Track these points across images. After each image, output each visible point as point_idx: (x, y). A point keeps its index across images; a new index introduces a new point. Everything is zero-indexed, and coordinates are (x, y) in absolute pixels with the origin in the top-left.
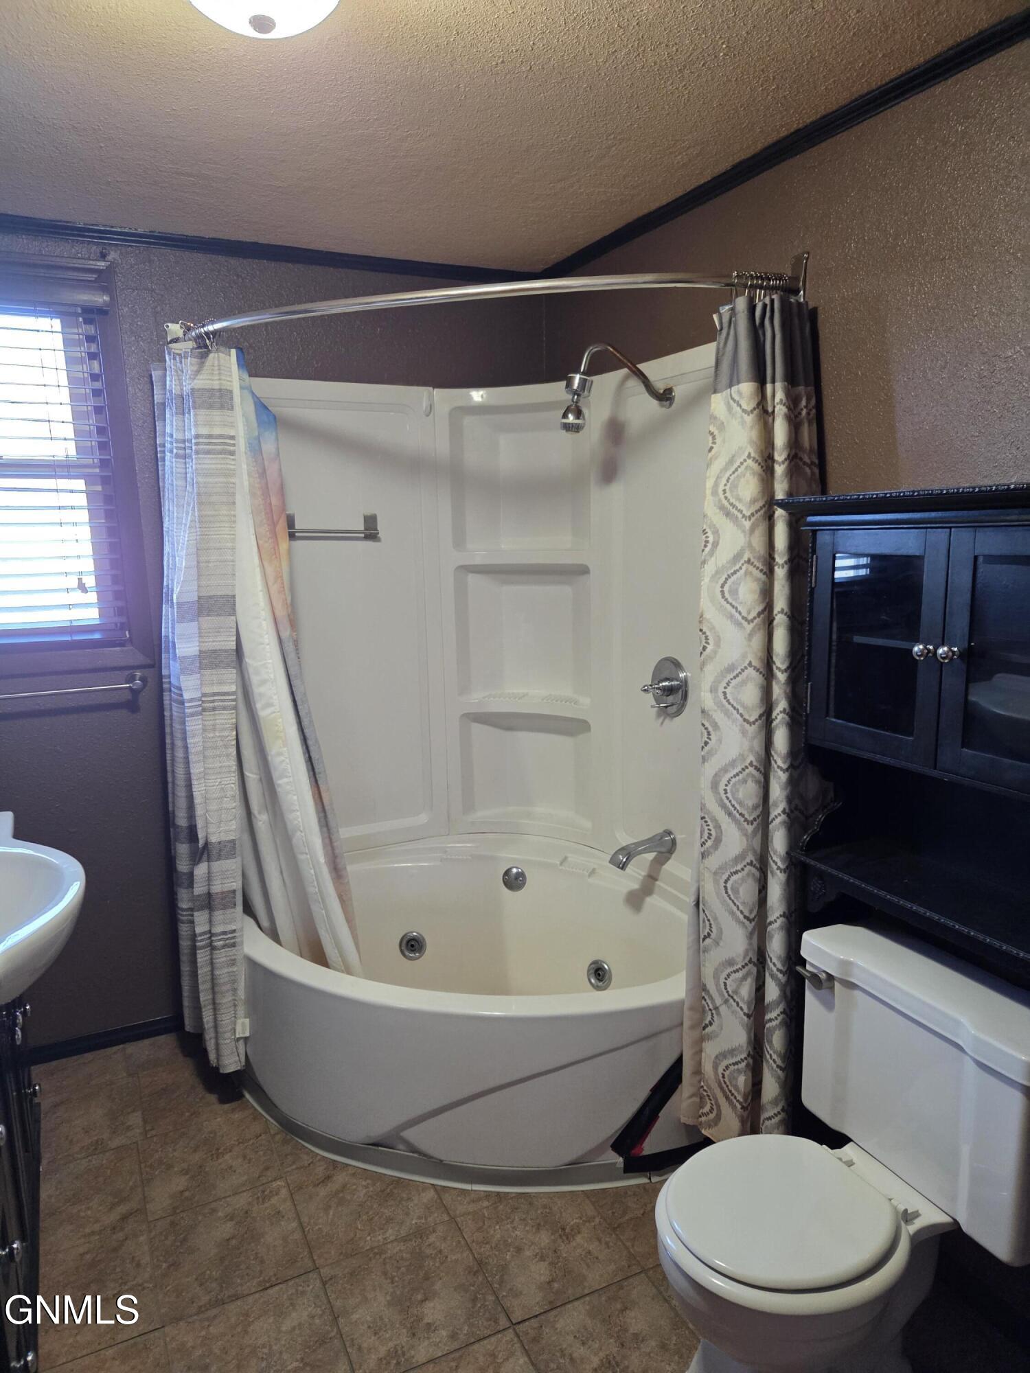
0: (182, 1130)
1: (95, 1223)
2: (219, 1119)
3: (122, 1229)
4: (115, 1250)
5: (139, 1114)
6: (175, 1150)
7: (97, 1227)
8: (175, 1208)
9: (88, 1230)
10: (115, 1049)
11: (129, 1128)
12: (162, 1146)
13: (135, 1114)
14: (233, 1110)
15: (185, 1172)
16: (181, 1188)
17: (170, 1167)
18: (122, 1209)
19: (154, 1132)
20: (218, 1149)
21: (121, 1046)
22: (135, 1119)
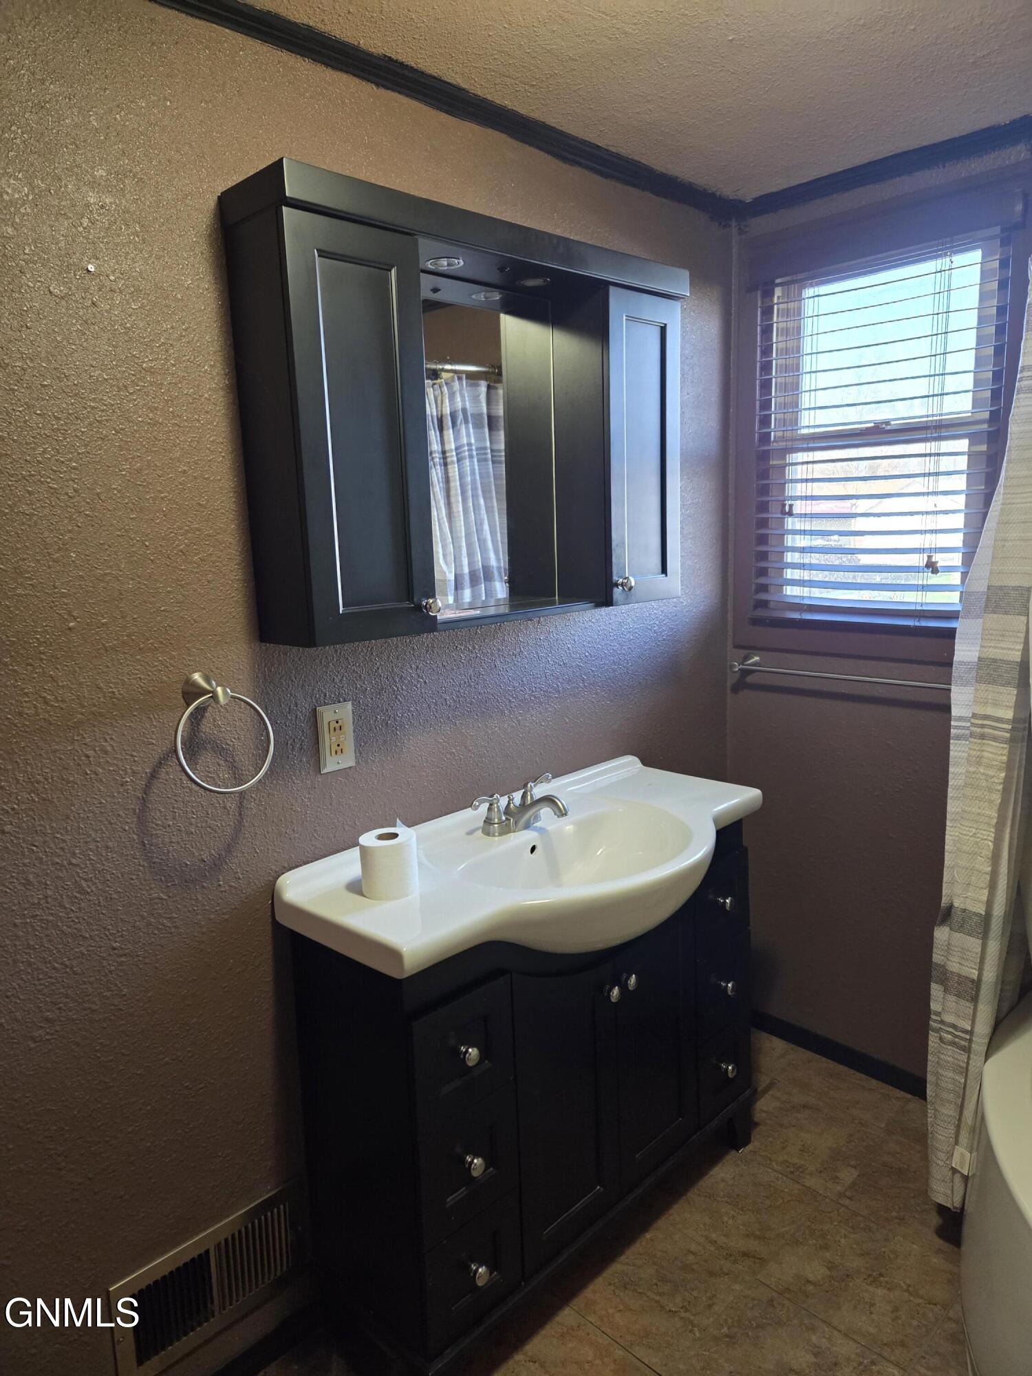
0: (872, 1225)
1: (724, 1235)
2: (915, 1246)
3: (735, 1262)
4: (711, 1274)
5: (855, 1173)
6: (845, 1236)
7: (722, 1240)
8: (788, 1290)
9: (714, 1236)
10: (900, 1094)
11: (836, 1179)
12: (840, 1222)
13: (853, 1170)
14: (939, 1251)
15: (831, 1266)
16: (811, 1277)
17: (826, 1247)
18: (753, 1245)
19: (847, 1202)
20: (881, 1275)
21: (910, 1096)
22: (848, 1175)
